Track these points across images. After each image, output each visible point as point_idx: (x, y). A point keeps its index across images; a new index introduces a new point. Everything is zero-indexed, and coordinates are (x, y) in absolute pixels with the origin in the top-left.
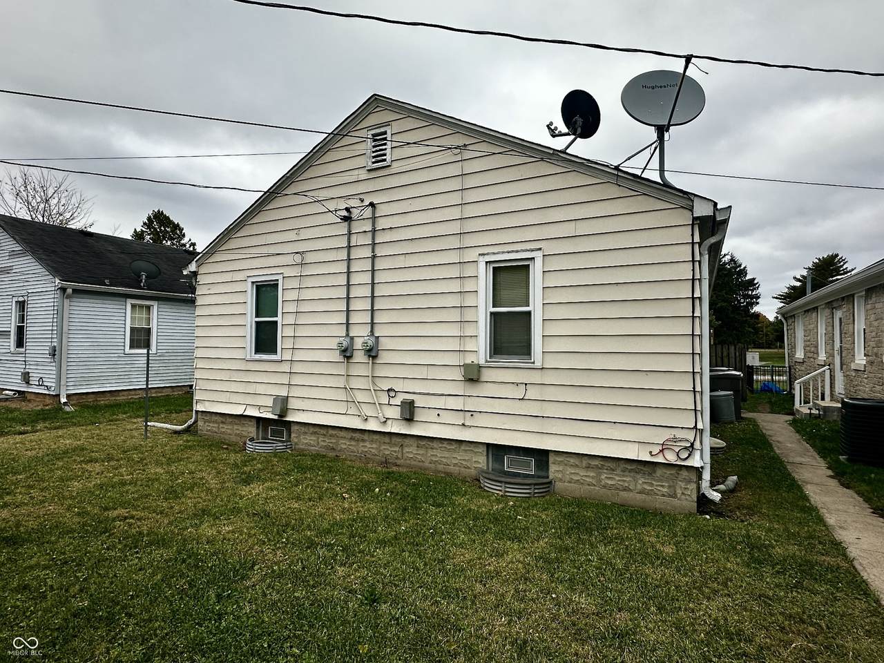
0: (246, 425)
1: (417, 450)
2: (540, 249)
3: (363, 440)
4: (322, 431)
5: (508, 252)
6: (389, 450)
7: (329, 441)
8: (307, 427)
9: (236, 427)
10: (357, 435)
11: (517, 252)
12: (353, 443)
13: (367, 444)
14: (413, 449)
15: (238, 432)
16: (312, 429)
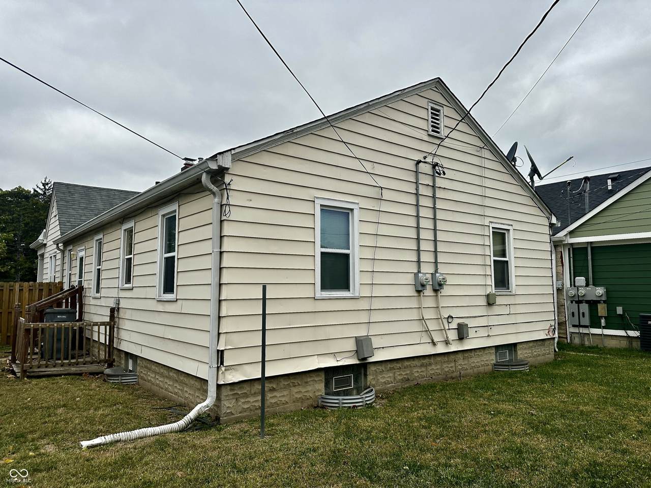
0: (312, 383)
1: (463, 362)
2: (512, 225)
3: (430, 364)
4: (399, 365)
5: (502, 224)
6: (448, 367)
7: (404, 373)
8: (383, 365)
9: (295, 390)
10: (426, 361)
11: (504, 224)
12: (423, 369)
13: (433, 367)
14: (461, 362)
15: (298, 396)
16: (389, 366)
